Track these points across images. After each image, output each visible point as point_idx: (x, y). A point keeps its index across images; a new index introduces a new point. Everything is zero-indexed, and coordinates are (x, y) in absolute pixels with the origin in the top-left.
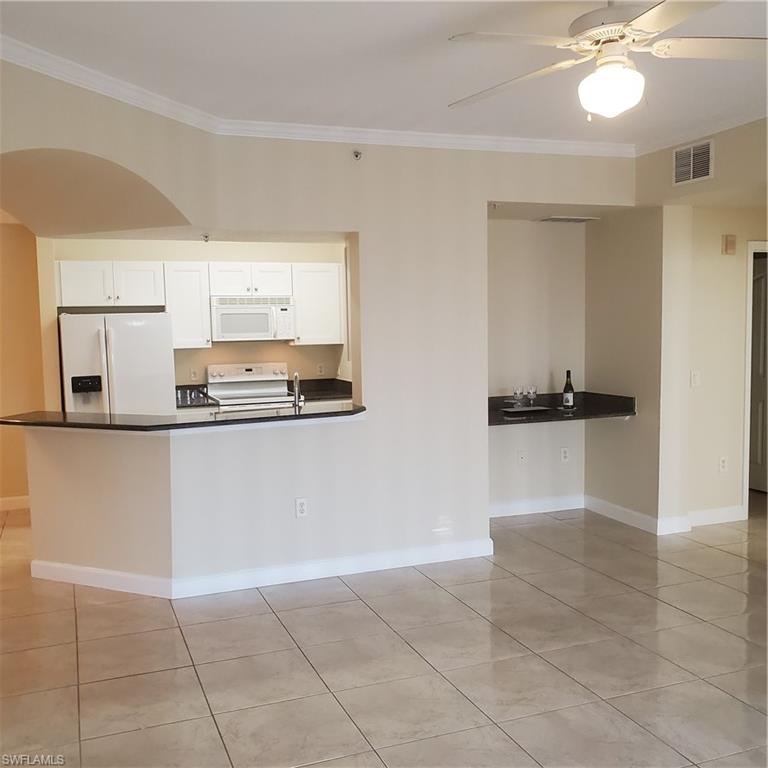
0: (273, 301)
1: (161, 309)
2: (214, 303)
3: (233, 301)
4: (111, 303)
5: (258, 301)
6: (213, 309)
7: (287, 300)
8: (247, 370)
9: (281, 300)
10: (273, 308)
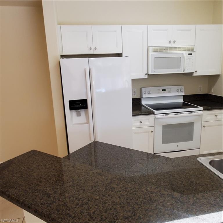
0: (184, 49)
1: (119, 55)
2: (150, 51)
3: (161, 49)
4: (91, 52)
5: (175, 49)
6: (150, 55)
7: (192, 48)
8: (163, 90)
9: (188, 48)
10: (184, 53)
